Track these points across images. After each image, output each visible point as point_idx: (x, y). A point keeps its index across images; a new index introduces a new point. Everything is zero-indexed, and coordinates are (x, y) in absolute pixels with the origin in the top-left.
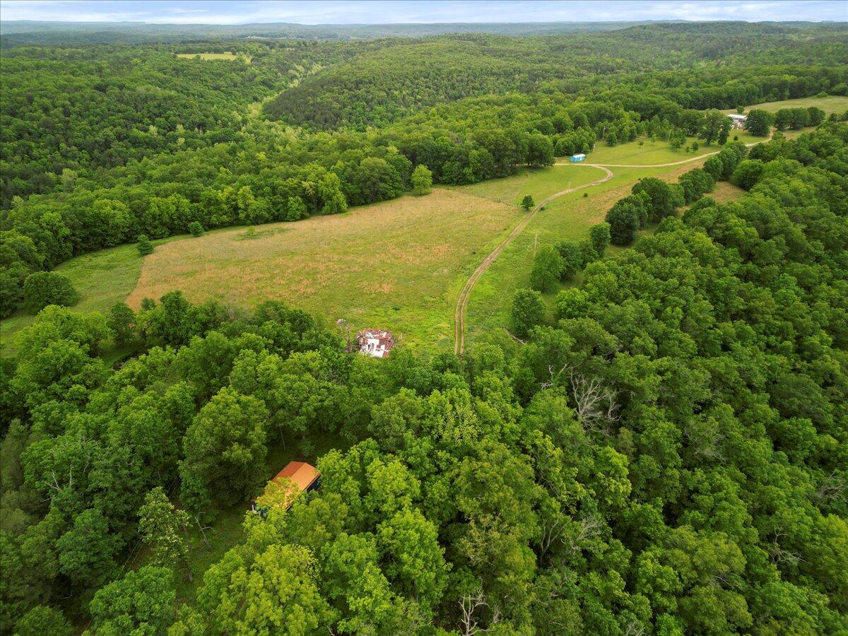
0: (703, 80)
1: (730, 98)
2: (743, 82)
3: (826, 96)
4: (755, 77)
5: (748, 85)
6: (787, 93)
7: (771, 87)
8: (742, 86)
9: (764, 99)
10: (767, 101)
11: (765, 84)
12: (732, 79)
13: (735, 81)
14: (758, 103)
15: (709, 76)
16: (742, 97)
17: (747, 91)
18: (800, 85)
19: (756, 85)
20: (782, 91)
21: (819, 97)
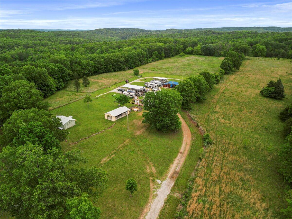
0: (110, 47)
1: (127, 61)
2: (135, 48)
3: (184, 55)
4: (142, 45)
5: (138, 50)
6: (163, 55)
7: (153, 50)
8: (134, 51)
9: (150, 60)
10: (152, 61)
11: (148, 49)
12: (129, 46)
13: (130, 47)
14: (148, 63)
15: (115, 45)
16: (136, 59)
17: (139, 55)
18: (169, 49)
19: (143, 50)
20: (160, 53)
21: (181, 56)
